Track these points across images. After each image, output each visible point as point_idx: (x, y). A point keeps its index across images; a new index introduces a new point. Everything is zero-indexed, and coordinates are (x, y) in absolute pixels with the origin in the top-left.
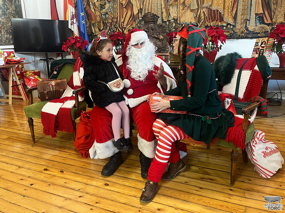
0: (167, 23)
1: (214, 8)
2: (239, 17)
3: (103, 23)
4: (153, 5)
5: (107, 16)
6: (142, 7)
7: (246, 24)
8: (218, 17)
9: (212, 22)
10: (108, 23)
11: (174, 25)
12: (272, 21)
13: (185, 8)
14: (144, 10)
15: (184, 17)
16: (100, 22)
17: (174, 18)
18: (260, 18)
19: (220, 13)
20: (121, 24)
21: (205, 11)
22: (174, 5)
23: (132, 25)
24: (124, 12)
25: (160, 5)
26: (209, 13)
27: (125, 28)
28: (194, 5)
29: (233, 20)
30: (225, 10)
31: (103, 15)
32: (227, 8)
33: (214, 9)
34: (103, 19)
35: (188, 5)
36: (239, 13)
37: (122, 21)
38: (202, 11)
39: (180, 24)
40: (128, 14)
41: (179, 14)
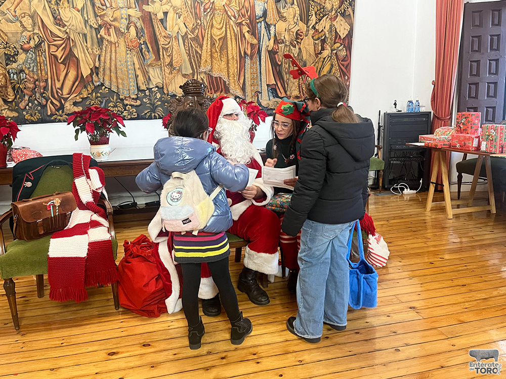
0: (147, 93)
1: (215, 74)
2: (248, 88)
3: (14, 88)
4: (118, 64)
5: (23, 76)
6: (97, 65)
7: (258, 97)
8: (223, 87)
9: (215, 93)
10: (25, 88)
11: (158, 95)
12: (287, 95)
13: (173, 72)
14: (101, 69)
15: (173, 84)
16: (6, 87)
17: (157, 85)
18: (273, 91)
19: (225, 82)
20: (57, 92)
21: (204, 77)
22: (155, 66)
23: (80, 93)
24: (60, 70)
25: (132, 63)
26: (209, 80)
27: (66, 99)
28: (186, 68)
29: (242, 92)
30: (230, 78)
31: (14, 74)
32: (232, 76)
33: (215, 76)
34: (12, 81)
35: (178, 68)
36: (248, 84)
37: (58, 85)
38: (199, 77)
39: (168, 95)
40: (70, 74)
41: (165, 79)
